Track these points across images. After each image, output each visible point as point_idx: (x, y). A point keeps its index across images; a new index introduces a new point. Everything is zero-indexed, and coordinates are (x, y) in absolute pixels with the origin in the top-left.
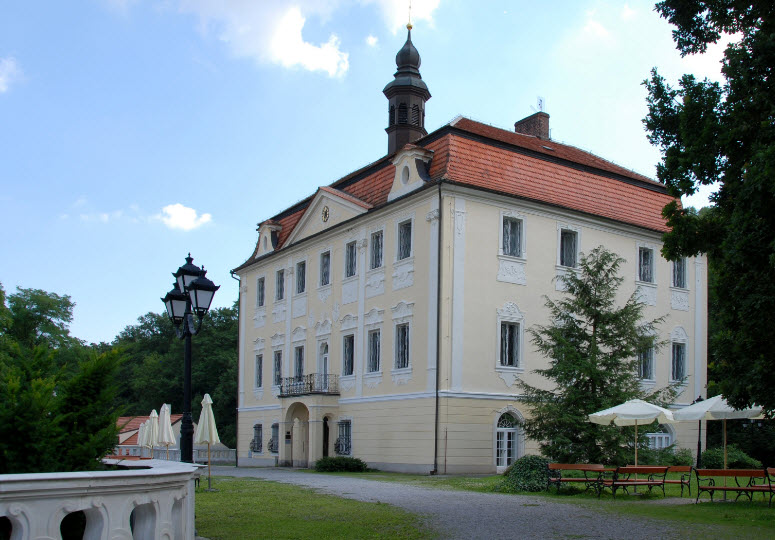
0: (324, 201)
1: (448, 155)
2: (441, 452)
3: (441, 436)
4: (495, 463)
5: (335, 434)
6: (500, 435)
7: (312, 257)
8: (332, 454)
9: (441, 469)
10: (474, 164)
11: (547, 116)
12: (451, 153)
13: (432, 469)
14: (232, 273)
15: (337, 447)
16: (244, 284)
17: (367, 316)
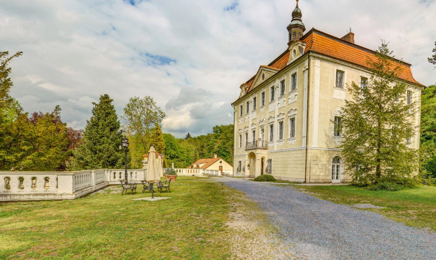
0: (263, 71)
1: (312, 42)
2: (308, 174)
3: (308, 166)
4: (331, 178)
5: (266, 165)
6: (333, 166)
7: (258, 95)
8: (265, 173)
9: (308, 181)
10: (324, 47)
11: (353, 34)
12: (314, 41)
13: (304, 180)
14: (232, 104)
15: (267, 170)
16: (236, 108)
17: (278, 116)
